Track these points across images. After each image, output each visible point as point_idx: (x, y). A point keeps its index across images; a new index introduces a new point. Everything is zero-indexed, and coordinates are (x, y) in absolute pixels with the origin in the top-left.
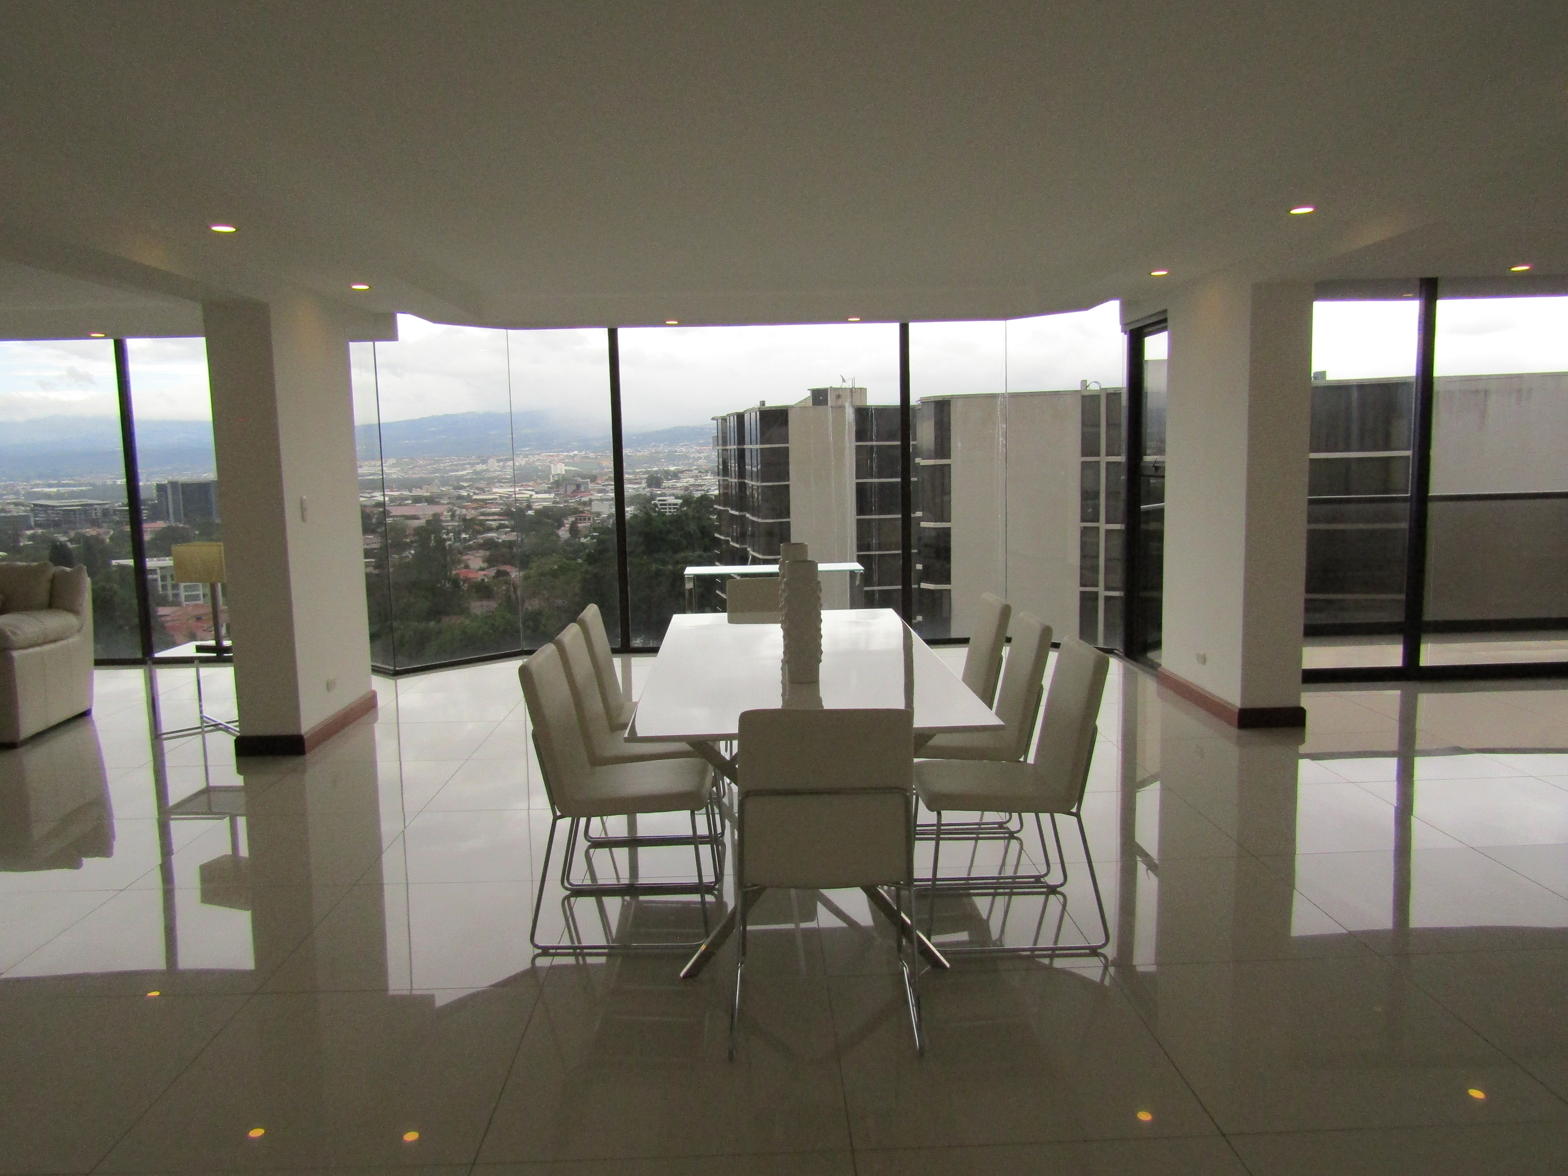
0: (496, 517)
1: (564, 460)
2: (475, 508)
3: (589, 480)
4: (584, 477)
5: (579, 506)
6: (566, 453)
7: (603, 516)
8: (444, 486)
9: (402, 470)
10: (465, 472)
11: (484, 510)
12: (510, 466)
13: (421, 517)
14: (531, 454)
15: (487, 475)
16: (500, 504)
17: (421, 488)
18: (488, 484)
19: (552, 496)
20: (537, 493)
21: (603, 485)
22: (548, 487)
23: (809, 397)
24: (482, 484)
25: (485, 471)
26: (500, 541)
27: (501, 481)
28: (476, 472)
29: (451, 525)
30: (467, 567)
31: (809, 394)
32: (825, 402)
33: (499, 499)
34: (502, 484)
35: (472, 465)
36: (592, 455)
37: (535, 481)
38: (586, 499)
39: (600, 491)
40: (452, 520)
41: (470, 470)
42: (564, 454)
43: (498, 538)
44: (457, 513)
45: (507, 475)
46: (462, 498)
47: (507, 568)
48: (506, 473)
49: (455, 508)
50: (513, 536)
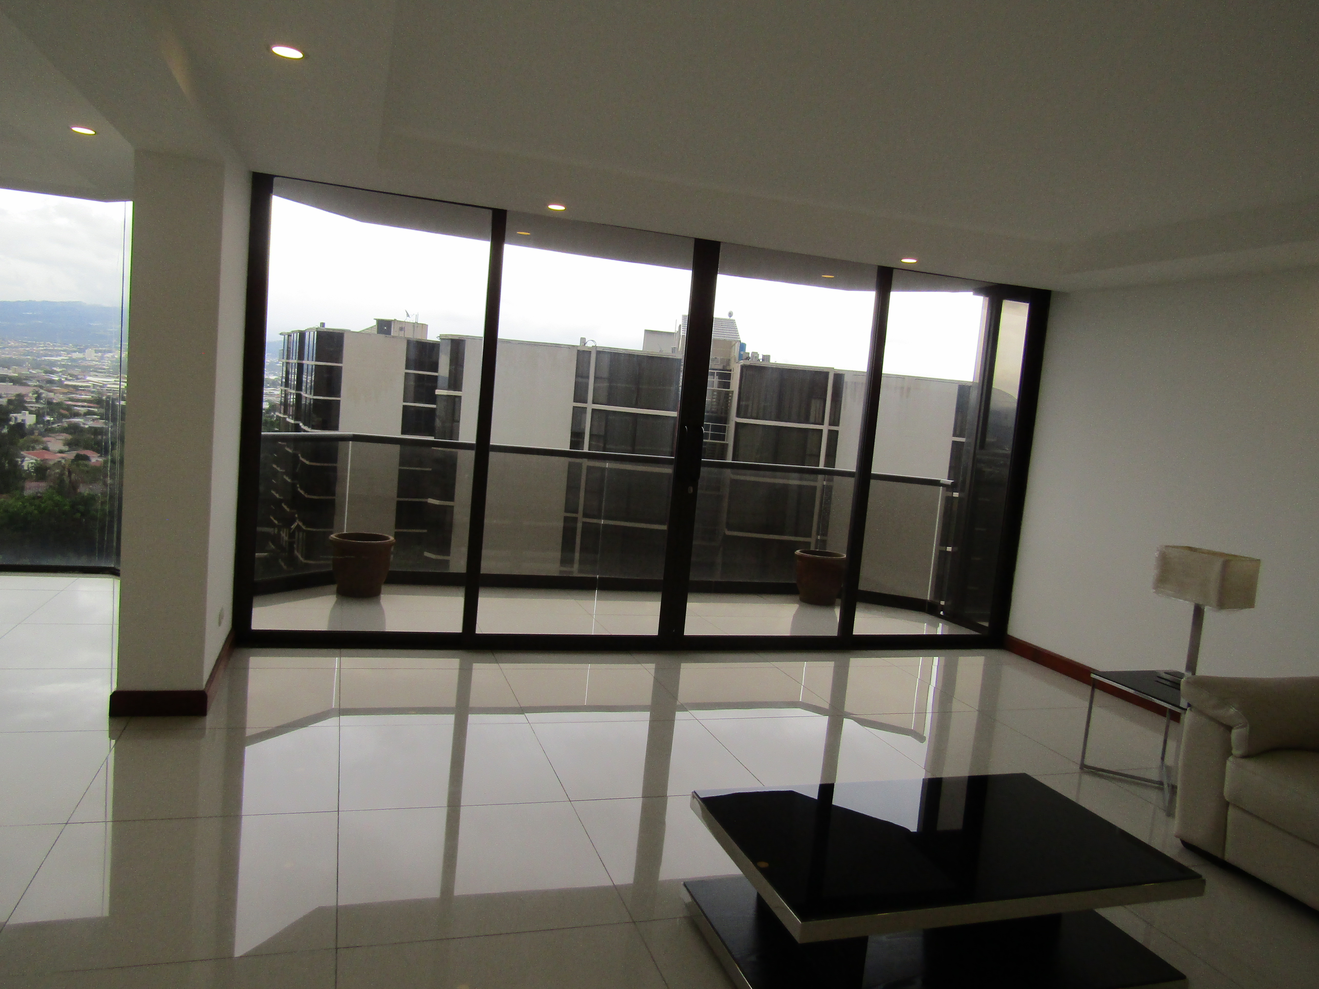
0: (85, 404)
2: (64, 393)
8: (34, 368)
10: (59, 358)
11: (74, 396)
12: (108, 357)
13: (3, 396)
15: (84, 364)
16: (93, 392)
17: (9, 369)
18: (83, 372)
23: (375, 326)
24: (76, 371)
25: (80, 359)
26: (87, 426)
27: (97, 370)
28: (71, 360)
29: (36, 407)
30: (46, 448)
31: (374, 323)
32: (388, 332)
33: (92, 387)
34: (97, 374)
35: (69, 352)
40: (37, 402)
41: (66, 357)
43: (84, 424)
44: (43, 395)
45: (104, 365)
46: (51, 382)
47: (88, 453)
48: (104, 363)
49: (41, 391)
50: (100, 424)
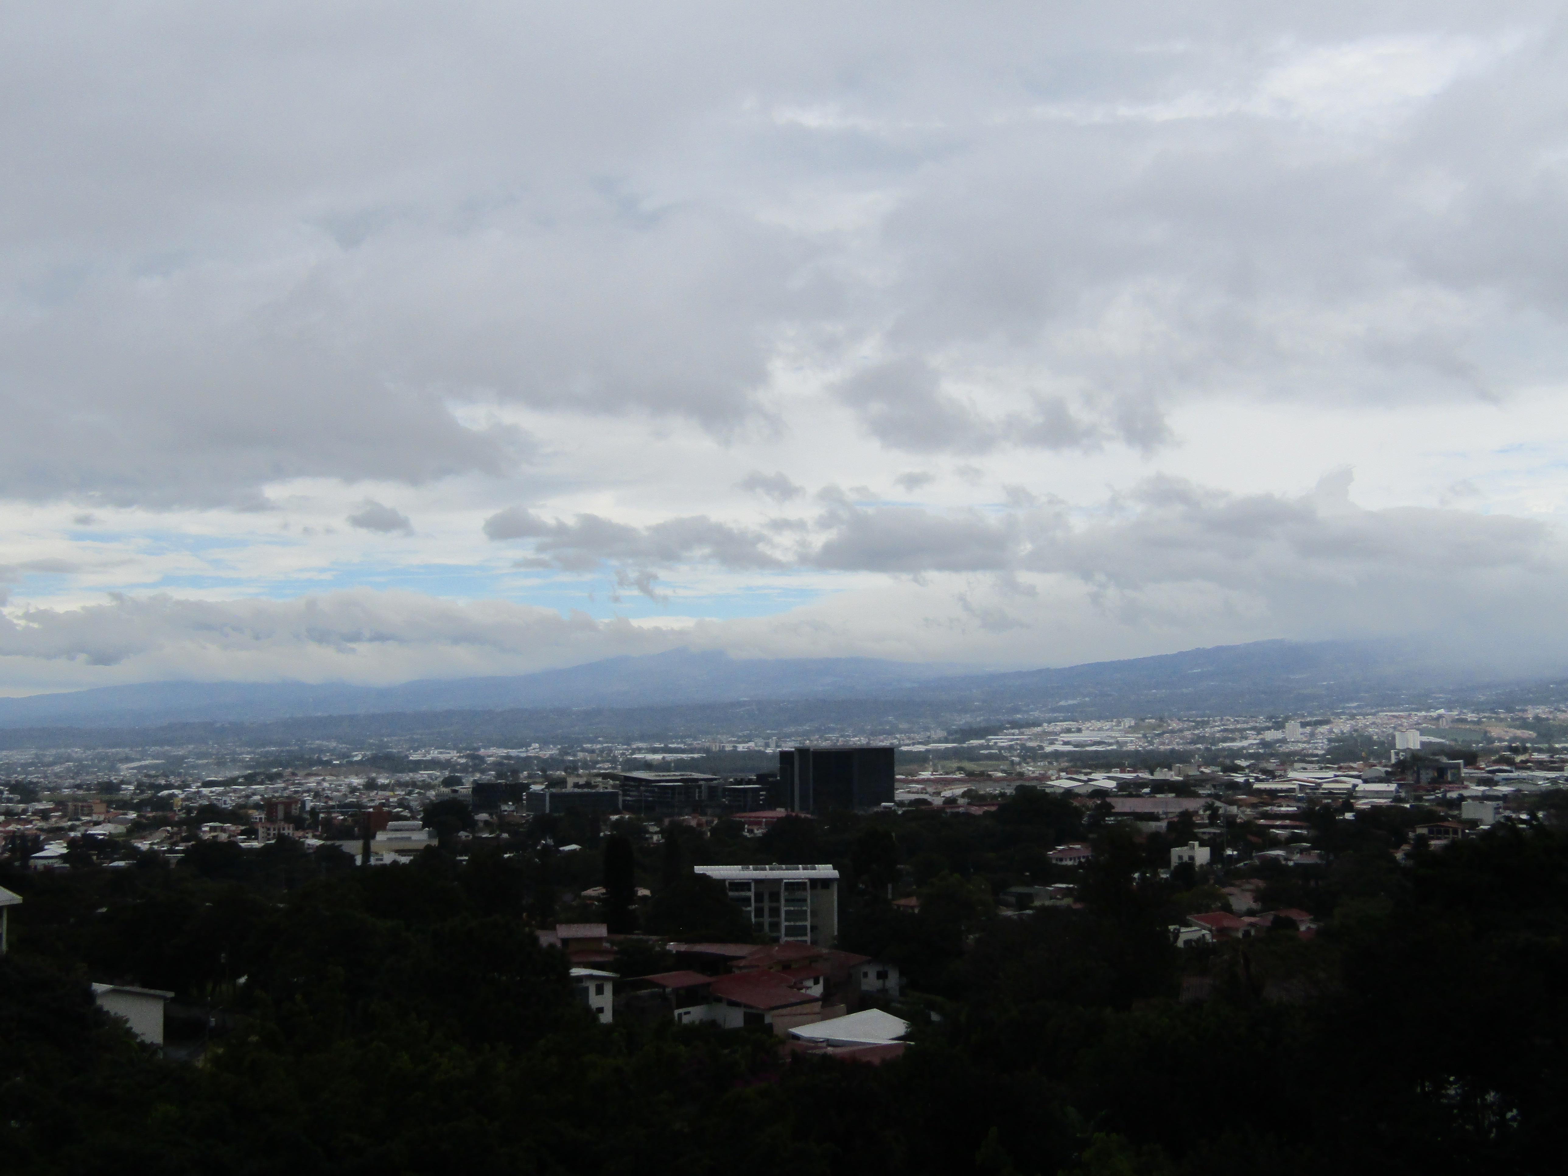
0: (1287, 822)
1: (1420, 724)
2: (1253, 806)
3: (1461, 761)
4: (1453, 754)
5: (1439, 809)
6: (1424, 713)
7: (1482, 827)
8: (1207, 765)
9: (1145, 736)
10: (1245, 743)
11: (1268, 808)
12: (1322, 734)
13: (1161, 816)
14: (1360, 714)
15: (1284, 749)
16: (1300, 800)
17: (1170, 769)
18: (1283, 763)
19: (1393, 787)
20: (1366, 781)
21: (1490, 772)
22: (1387, 772)
24: (1272, 764)
25: (1278, 741)
26: (1291, 863)
27: (1304, 758)
28: (1264, 744)
29: (1209, 833)
30: (1227, 908)
33: (1298, 790)
34: (1304, 765)
35: (1259, 731)
36: (1471, 716)
37: (1365, 760)
38: (1453, 795)
39: (1481, 782)
40: (1212, 824)
41: (1255, 739)
42: (1419, 714)
43: (1287, 860)
44: (1221, 811)
45: (1316, 748)
46: (1234, 786)
47: (1294, 914)
48: (1316, 745)
49: (1218, 804)
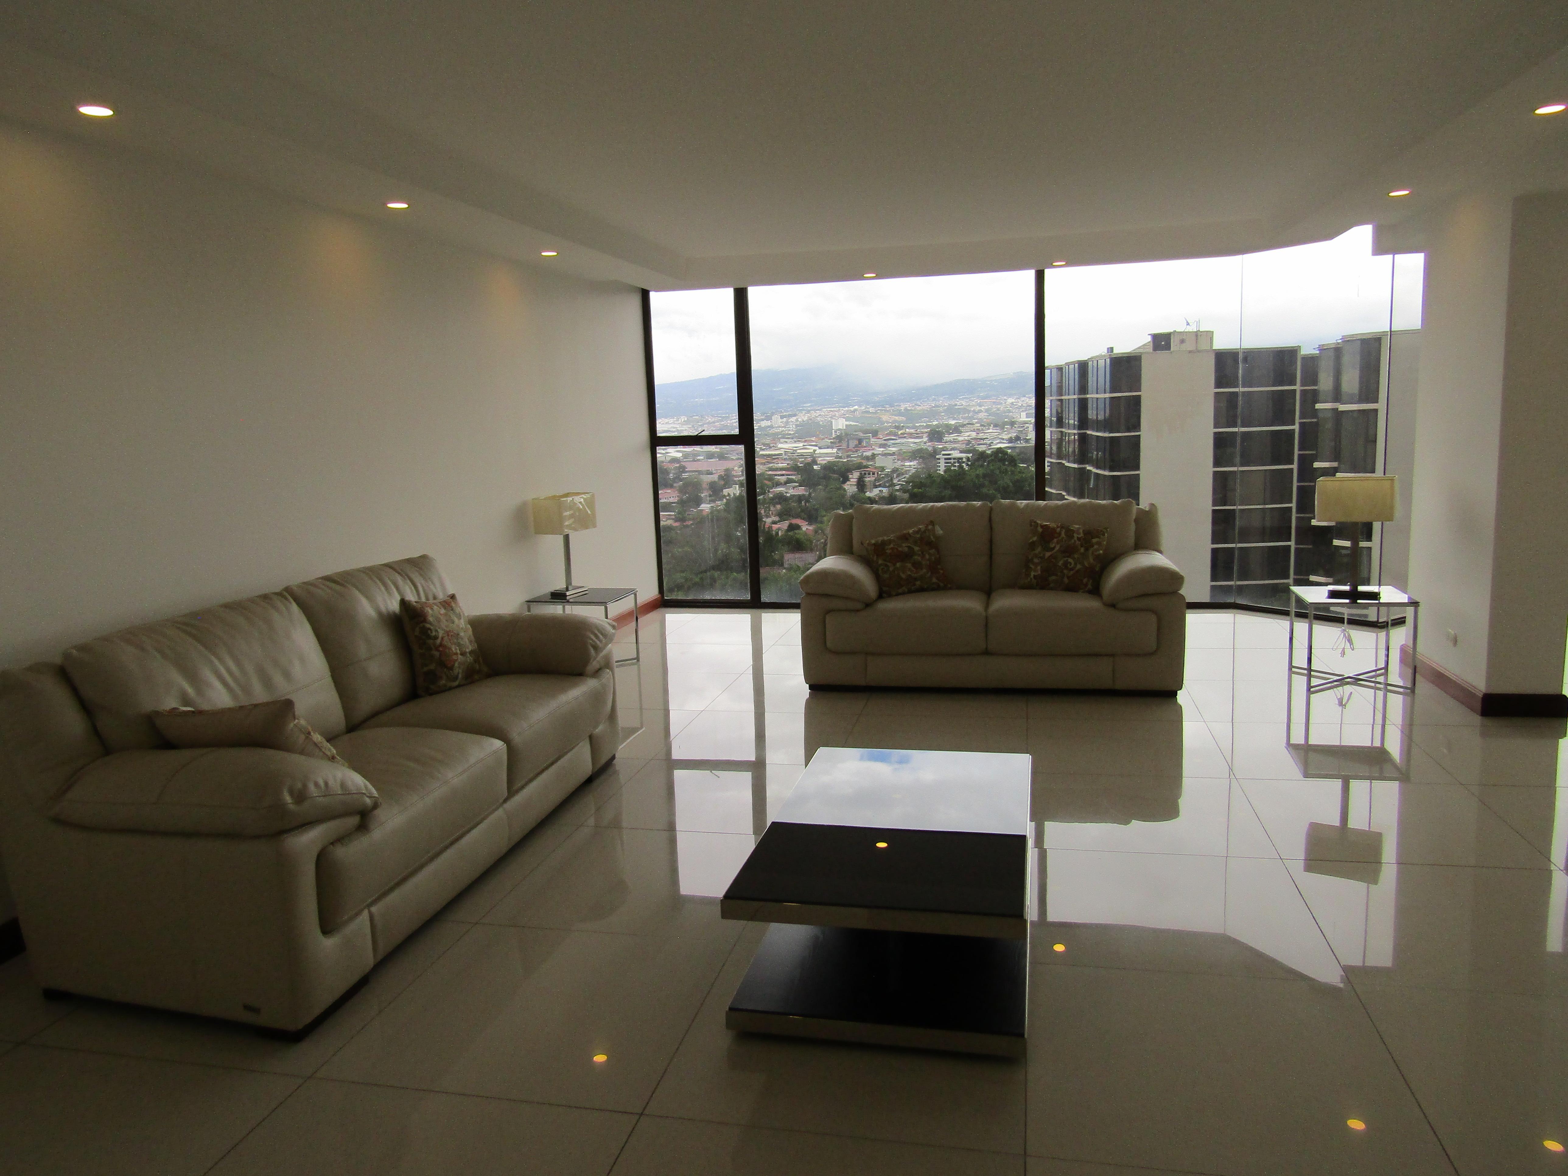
0: (782, 473)
1: (845, 415)
3: (869, 435)
4: (866, 432)
5: (863, 461)
6: (846, 409)
7: (887, 470)
9: (693, 426)
11: (771, 465)
12: (793, 422)
14: (812, 410)
15: (773, 431)
16: (785, 459)
18: (774, 439)
19: (835, 450)
20: (820, 448)
21: (885, 440)
22: (831, 442)
23: (1149, 342)
24: (768, 440)
25: (770, 427)
26: (789, 495)
27: (785, 436)
31: (1149, 339)
32: (1168, 347)
34: (786, 440)
36: (871, 410)
37: (817, 436)
38: (869, 453)
39: (881, 446)
42: (844, 409)
43: (786, 493)
45: (791, 430)
48: (790, 428)
50: (801, 491)
